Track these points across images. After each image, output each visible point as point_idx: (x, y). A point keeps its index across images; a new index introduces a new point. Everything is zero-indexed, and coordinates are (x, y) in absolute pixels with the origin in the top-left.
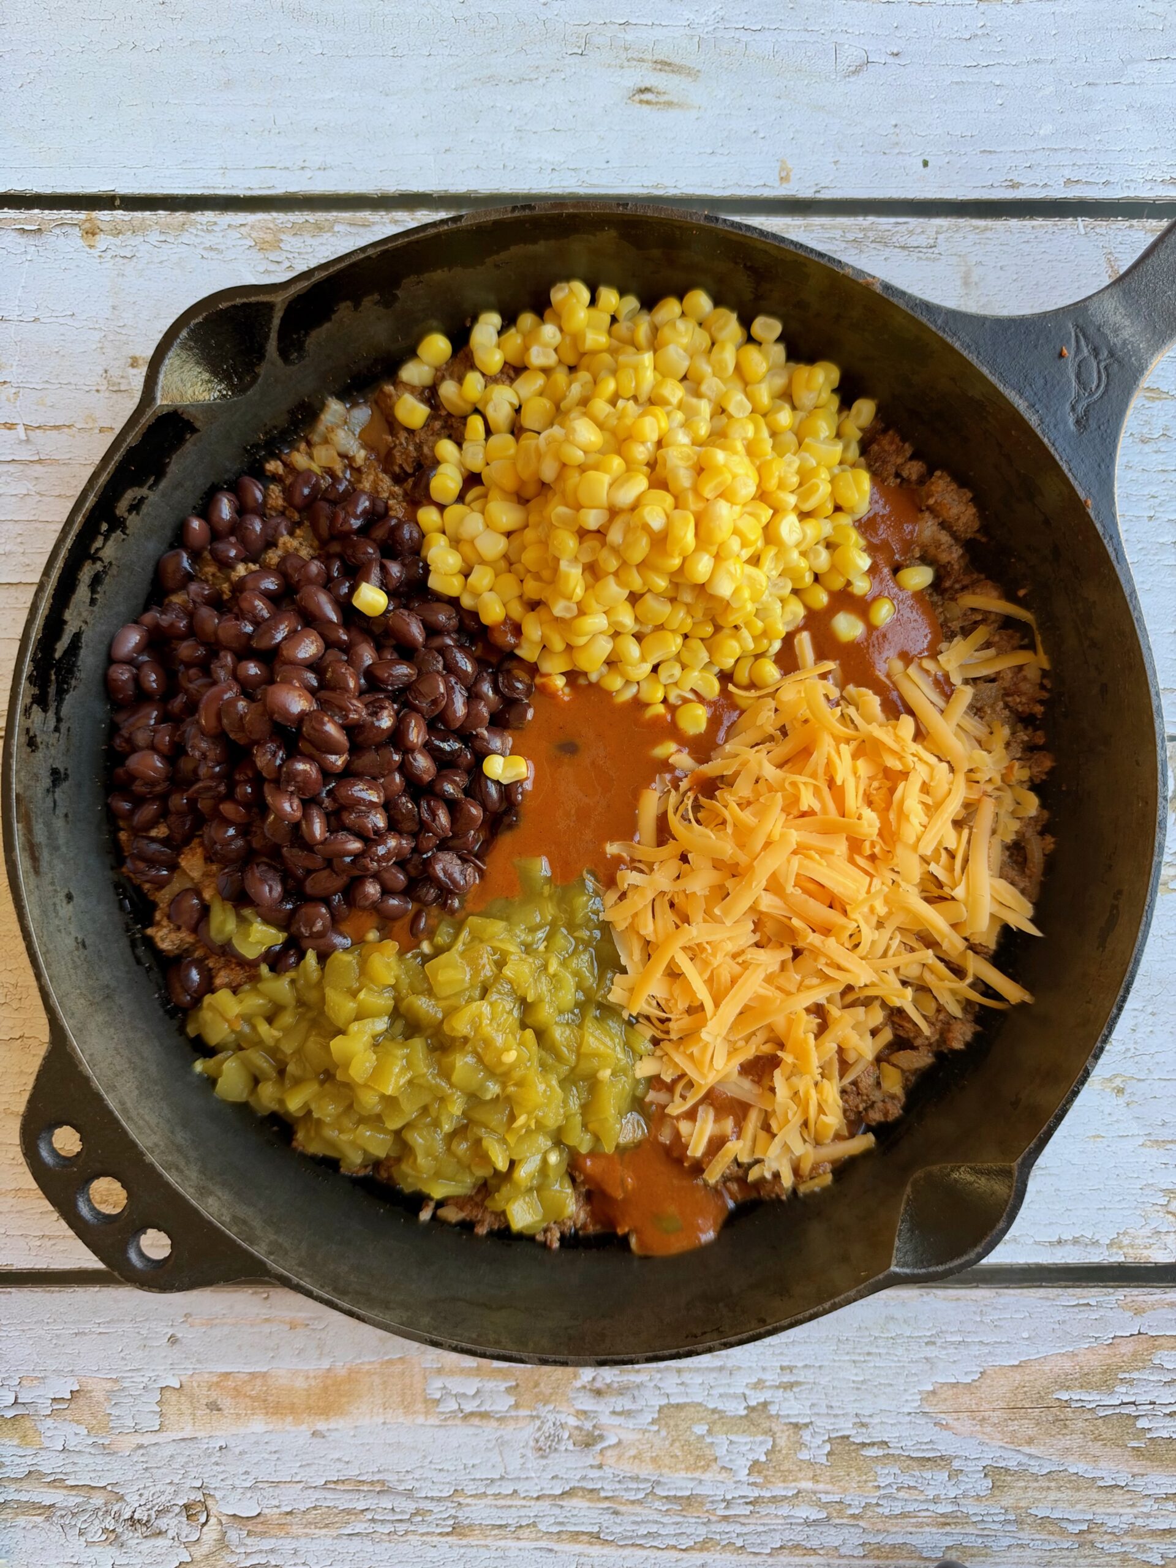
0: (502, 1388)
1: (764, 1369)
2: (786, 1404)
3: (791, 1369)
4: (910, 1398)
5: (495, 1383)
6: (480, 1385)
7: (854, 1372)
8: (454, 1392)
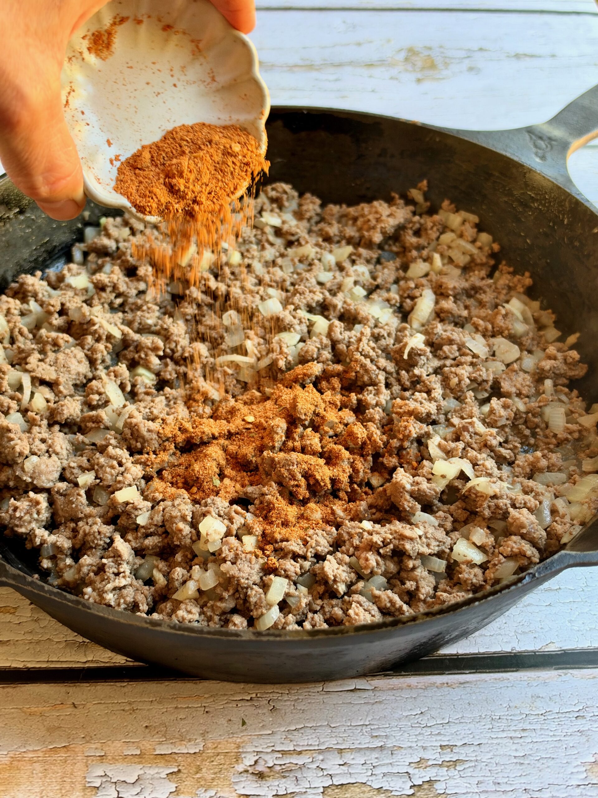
0: (163, 775)
1: (424, 748)
2: (451, 783)
3: (451, 747)
4: (575, 770)
5: (156, 770)
6: (141, 772)
7: (514, 747)
8: (114, 780)
